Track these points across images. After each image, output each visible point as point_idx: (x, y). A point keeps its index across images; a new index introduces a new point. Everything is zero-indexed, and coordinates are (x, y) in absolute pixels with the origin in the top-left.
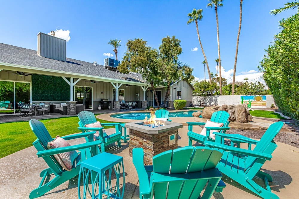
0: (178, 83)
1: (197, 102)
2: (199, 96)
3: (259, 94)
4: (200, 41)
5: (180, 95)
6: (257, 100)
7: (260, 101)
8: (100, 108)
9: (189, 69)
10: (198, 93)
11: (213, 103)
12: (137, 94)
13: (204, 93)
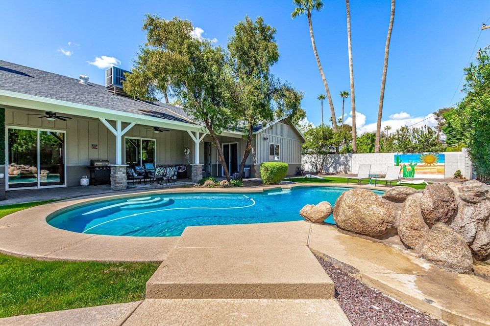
0: (271, 127)
1: (311, 167)
2: (314, 156)
3: (429, 151)
4: (316, 50)
5: (277, 154)
6: (426, 162)
7: (432, 165)
8: (85, 181)
9: (295, 95)
10: (311, 150)
11: (341, 168)
12: (185, 151)
13: (324, 149)
